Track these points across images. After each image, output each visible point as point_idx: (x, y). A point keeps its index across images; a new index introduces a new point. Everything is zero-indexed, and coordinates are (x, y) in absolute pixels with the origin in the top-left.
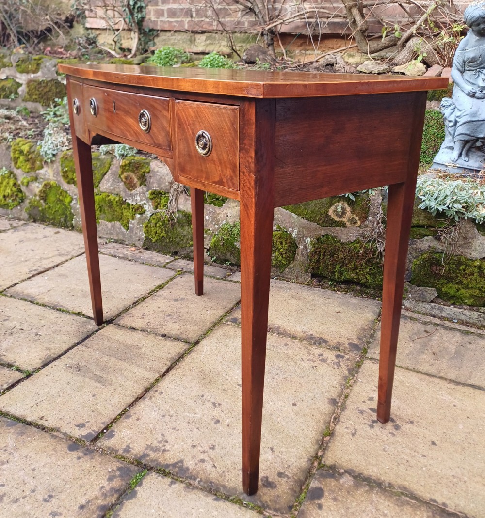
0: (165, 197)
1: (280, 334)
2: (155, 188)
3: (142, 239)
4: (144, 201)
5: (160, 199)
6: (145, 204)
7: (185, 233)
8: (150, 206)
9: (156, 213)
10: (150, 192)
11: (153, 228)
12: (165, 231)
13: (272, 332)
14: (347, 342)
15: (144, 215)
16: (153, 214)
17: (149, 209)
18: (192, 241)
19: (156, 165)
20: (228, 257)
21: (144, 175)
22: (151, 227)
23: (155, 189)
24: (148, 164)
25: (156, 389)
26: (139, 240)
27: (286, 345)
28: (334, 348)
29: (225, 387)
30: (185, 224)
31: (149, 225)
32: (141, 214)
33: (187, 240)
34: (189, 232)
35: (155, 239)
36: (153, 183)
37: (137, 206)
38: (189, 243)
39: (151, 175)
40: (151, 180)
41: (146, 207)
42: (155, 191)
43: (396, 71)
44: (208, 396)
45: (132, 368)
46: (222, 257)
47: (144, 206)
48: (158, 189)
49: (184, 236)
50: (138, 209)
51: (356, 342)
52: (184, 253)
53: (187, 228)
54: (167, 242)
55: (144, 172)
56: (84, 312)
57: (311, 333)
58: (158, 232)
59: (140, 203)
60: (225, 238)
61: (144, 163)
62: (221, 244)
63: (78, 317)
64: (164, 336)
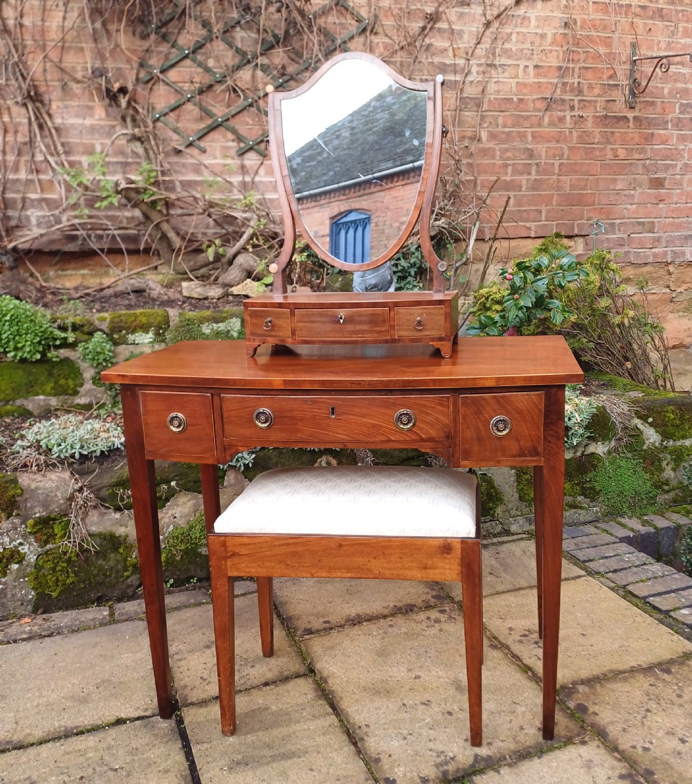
0: (60, 523)
1: (368, 620)
2: (39, 513)
3: (30, 601)
4: (18, 541)
5: (53, 528)
6: (21, 544)
7: (111, 563)
8: (30, 544)
9: (46, 553)
10: (30, 522)
11: (50, 576)
12: (74, 572)
13: (359, 623)
14: (429, 597)
15: (24, 563)
16: (38, 556)
17: (30, 550)
18: (126, 571)
19: (30, 479)
20: (192, 573)
21: (15, 501)
22: (45, 576)
23: (38, 515)
24: (15, 481)
25: (356, 727)
26: (22, 604)
27: (391, 626)
28: (426, 608)
29: (407, 687)
30: (109, 551)
31: (41, 573)
32: (19, 562)
33: (117, 572)
34: (117, 561)
35: (58, 591)
36: (32, 508)
37: (8, 552)
38: (122, 576)
39: (28, 496)
40: (29, 505)
41: (24, 549)
42: (39, 517)
43: (235, 293)
44: (409, 702)
45: (298, 727)
46: (183, 576)
47: (20, 549)
48: (44, 513)
49: (111, 569)
50: (12, 556)
51: (434, 593)
52: (116, 593)
53: (112, 555)
54: (81, 589)
55: (13, 496)
56: (123, 716)
57: (392, 605)
58: (60, 578)
59: (12, 546)
60: (182, 548)
61: (6, 482)
62: (178, 558)
63: (124, 726)
64: (266, 684)
